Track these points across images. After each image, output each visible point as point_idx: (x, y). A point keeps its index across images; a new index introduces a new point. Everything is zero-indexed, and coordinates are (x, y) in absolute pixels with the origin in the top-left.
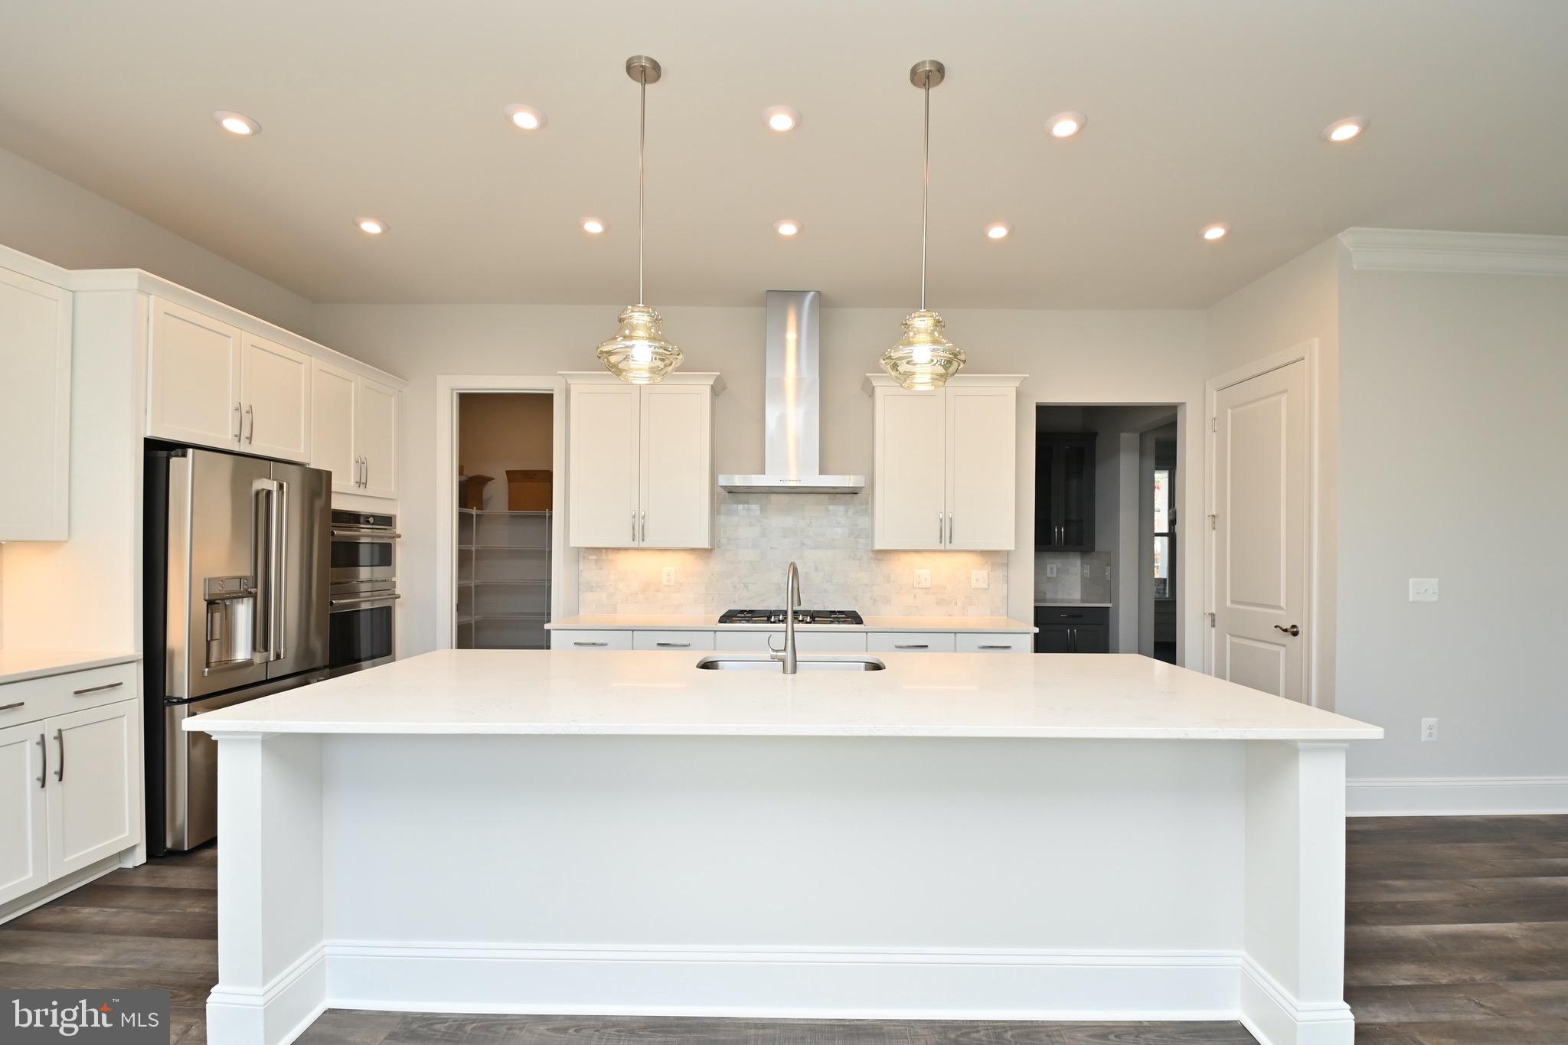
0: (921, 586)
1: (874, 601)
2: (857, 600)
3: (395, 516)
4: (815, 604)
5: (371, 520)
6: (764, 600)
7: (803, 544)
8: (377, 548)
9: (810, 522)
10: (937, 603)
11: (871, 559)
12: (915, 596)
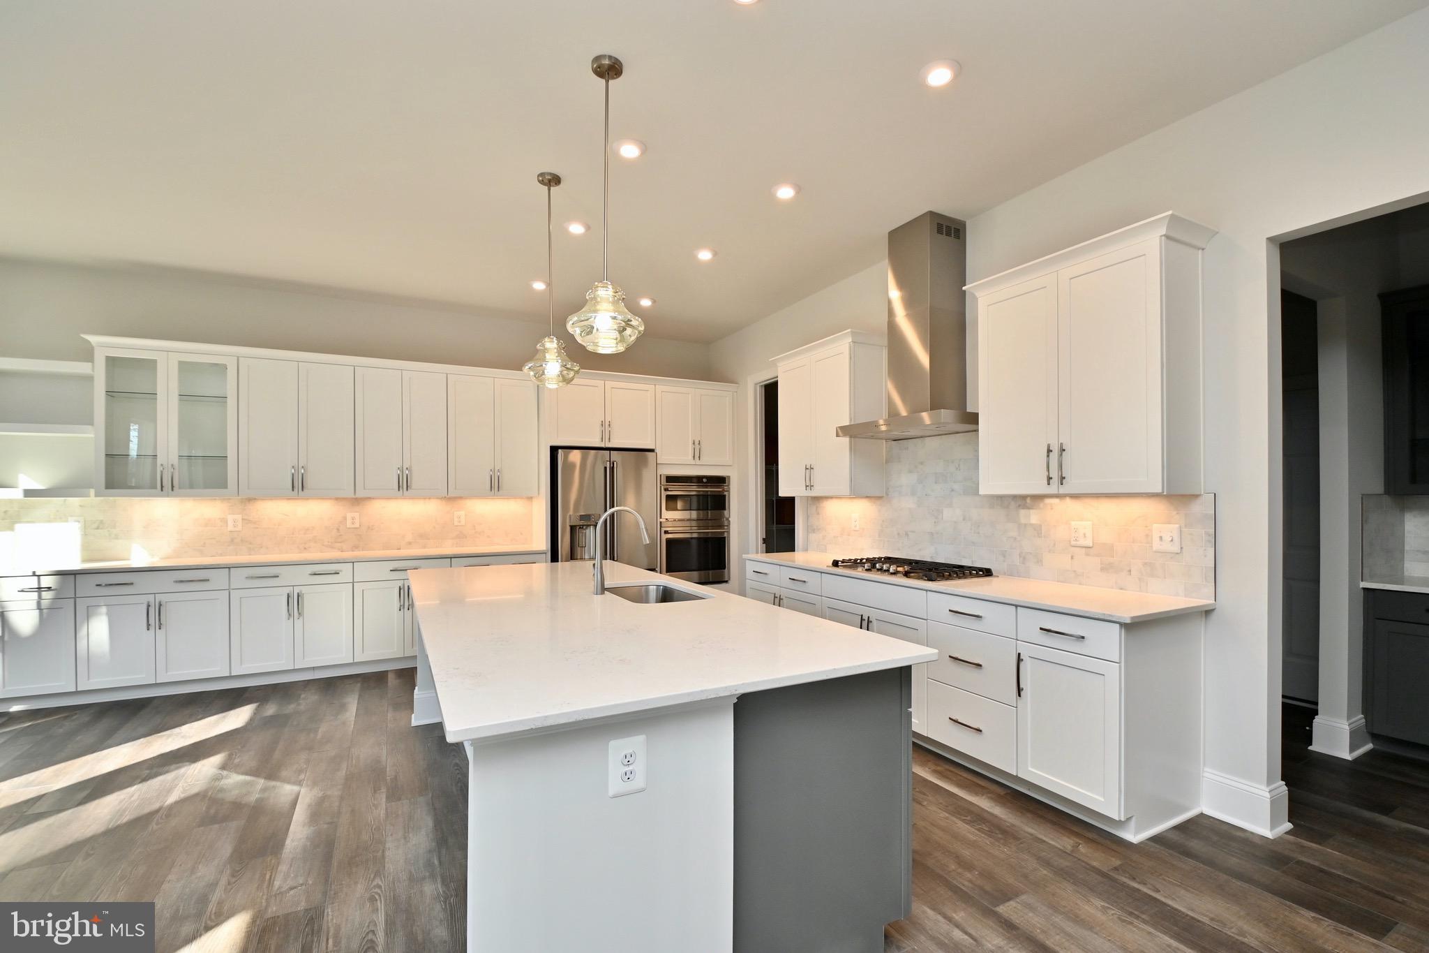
0: (1078, 543)
1: (1024, 559)
2: (1004, 556)
3: (729, 477)
4: (964, 557)
5: (704, 480)
6: (920, 550)
7: (953, 490)
8: (701, 497)
9: (959, 466)
10: (1102, 569)
11: (1019, 506)
12: (1072, 558)
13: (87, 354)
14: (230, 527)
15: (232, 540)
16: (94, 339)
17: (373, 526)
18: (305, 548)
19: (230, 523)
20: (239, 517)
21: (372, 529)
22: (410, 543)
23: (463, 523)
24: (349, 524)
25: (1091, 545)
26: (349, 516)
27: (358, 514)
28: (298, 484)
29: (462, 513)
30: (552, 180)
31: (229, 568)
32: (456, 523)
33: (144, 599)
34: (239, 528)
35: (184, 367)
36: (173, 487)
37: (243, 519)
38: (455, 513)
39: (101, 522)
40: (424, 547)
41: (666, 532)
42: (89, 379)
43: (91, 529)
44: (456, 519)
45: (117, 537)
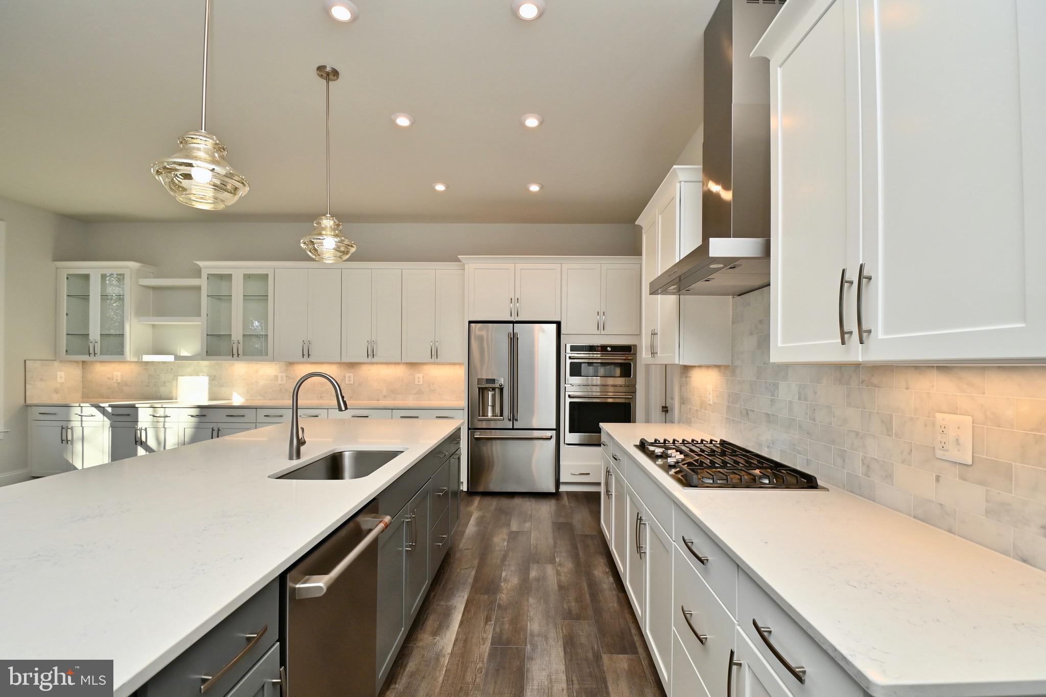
2: (843, 460)
3: (635, 346)
5: (609, 349)
12: (938, 480)
13: (198, 273)
14: (279, 382)
15: (281, 390)
16: (201, 264)
17: (362, 383)
18: (321, 397)
19: (279, 379)
20: (284, 374)
21: (361, 386)
22: (385, 397)
23: (421, 383)
24: (347, 382)
25: (970, 462)
26: (347, 375)
27: (353, 374)
28: (306, 353)
29: (421, 375)
30: (329, 74)
31: (256, 408)
32: (416, 383)
33: (211, 426)
34: (284, 382)
35: (247, 277)
36: (238, 355)
37: (286, 376)
38: (416, 375)
39: (215, 376)
40: (395, 400)
41: (569, 396)
42: (198, 288)
43: (215, 381)
44: (416, 380)
45: (222, 386)
